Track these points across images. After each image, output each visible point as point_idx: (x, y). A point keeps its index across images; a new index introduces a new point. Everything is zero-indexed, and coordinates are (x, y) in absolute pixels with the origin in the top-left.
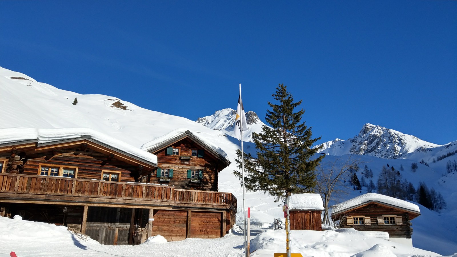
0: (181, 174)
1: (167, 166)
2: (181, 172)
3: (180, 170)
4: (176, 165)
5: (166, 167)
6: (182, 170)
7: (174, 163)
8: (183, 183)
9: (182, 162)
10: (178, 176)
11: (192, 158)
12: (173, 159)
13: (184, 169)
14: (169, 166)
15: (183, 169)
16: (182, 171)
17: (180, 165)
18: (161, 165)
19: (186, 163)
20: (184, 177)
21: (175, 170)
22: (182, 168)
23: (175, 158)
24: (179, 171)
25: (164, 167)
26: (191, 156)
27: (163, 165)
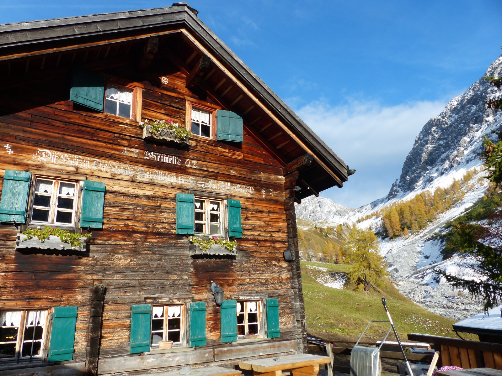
0: (144, 210)
1: (71, 163)
2: (145, 202)
3: (140, 192)
4: (117, 164)
5: (61, 171)
6: (149, 193)
7: (109, 156)
8: (157, 257)
9: (151, 155)
10: (130, 223)
12: (102, 134)
13: (161, 186)
14: (82, 165)
15: (157, 189)
16: (148, 197)
17: (139, 168)
18: (34, 157)
19: (167, 159)
20: (158, 226)
21: (116, 188)
22: (150, 183)
23: (115, 130)
24: (137, 197)
25: (53, 170)
27: (43, 159)
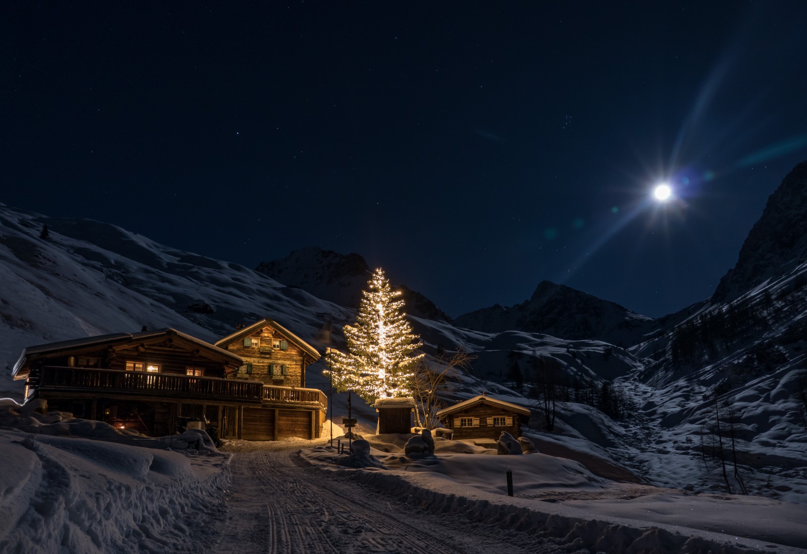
0: (261, 369)
4: (255, 359)
7: (253, 357)
9: (263, 355)
10: (258, 372)
11: (273, 351)
12: (251, 352)
14: (247, 360)
15: (264, 364)
16: (262, 366)
17: (260, 359)
19: (267, 356)
20: (265, 372)
21: (255, 364)
22: (263, 362)
23: (254, 350)
24: (259, 366)
26: (272, 348)
